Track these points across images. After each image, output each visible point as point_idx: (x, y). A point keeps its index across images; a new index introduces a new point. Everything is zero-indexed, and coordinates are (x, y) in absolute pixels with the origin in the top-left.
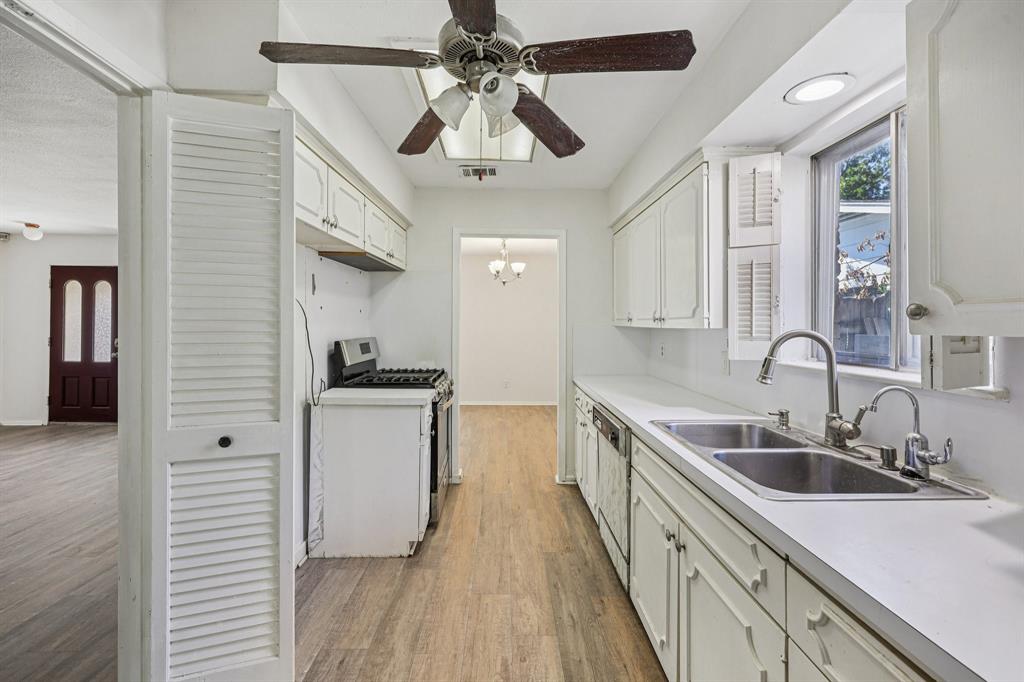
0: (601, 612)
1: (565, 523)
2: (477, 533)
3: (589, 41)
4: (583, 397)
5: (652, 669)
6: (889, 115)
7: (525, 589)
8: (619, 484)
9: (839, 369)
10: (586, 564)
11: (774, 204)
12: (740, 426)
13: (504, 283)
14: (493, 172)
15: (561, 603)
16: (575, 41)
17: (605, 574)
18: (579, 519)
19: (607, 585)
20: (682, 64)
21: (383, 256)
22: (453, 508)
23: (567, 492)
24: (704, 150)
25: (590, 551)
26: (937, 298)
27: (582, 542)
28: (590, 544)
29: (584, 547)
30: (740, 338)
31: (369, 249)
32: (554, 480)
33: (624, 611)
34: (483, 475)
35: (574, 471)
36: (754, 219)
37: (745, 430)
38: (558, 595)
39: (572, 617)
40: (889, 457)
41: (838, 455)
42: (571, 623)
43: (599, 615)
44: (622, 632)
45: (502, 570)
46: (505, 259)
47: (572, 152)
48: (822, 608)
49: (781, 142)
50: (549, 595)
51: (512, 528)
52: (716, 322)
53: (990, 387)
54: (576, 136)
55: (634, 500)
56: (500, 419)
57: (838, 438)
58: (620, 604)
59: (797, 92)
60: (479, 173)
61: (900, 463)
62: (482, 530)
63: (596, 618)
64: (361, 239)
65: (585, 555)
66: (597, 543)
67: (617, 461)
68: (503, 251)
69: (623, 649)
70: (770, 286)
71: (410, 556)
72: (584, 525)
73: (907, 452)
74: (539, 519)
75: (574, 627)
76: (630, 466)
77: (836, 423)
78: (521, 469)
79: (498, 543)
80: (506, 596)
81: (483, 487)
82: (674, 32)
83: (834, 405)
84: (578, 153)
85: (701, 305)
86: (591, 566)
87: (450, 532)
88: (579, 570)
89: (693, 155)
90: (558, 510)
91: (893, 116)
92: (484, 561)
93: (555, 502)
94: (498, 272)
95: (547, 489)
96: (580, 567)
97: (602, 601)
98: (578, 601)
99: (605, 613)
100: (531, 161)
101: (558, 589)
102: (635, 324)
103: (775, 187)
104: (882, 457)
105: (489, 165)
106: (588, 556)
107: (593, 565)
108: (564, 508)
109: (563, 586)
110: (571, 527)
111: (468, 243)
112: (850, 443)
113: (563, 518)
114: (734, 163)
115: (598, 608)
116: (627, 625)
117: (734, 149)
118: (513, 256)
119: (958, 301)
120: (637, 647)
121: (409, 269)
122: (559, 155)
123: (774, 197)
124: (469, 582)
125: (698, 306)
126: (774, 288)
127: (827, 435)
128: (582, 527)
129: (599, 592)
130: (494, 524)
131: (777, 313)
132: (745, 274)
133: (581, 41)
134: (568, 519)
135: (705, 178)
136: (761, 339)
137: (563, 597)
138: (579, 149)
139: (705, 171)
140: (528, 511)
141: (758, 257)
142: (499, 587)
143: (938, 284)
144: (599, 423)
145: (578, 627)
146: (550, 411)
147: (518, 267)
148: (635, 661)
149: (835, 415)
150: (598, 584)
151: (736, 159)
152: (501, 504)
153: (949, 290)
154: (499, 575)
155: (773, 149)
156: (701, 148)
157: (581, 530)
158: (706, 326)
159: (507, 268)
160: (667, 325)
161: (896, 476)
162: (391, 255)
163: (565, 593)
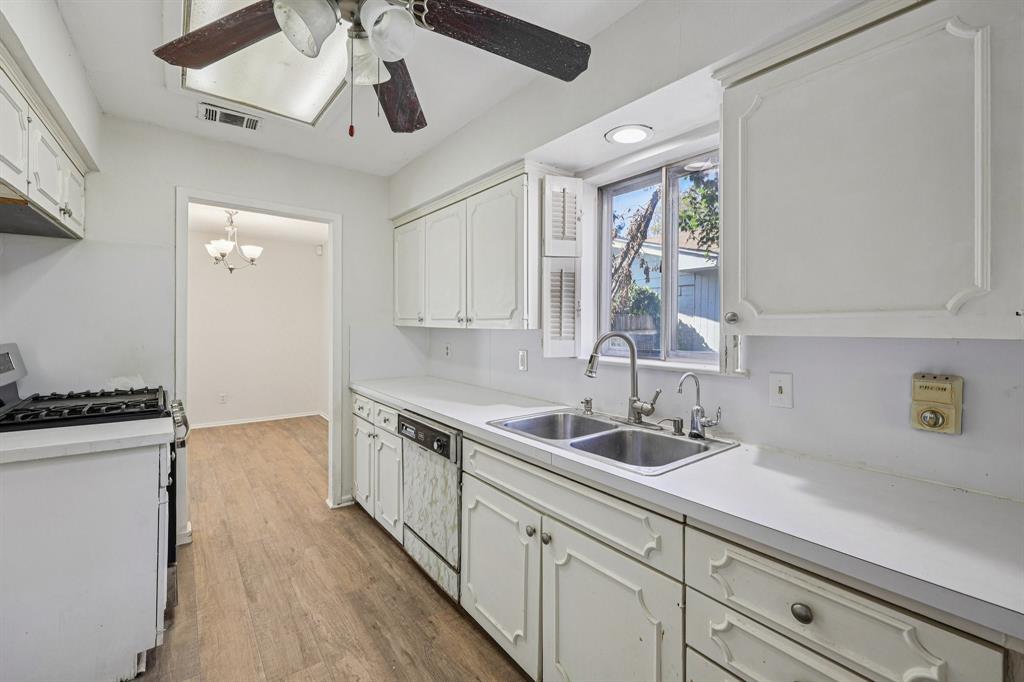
0: (434, 634)
1: (359, 552)
2: (245, 602)
3: (498, 15)
4: (369, 406)
5: (502, 669)
6: (661, 168)
7: (340, 646)
8: (444, 492)
9: (639, 362)
10: (399, 588)
11: (578, 222)
12: (557, 416)
13: (231, 270)
14: (253, 125)
15: (388, 644)
16: (483, 8)
17: (422, 592)
18: (372, 542)
19: (429, 601)
20: (568, 76)
21: (54, 212)
22: (192, 578)
23: (346, 515)
24: (526, 162)
25: (398, 573)
26: (746, 310)
27: (385, 566)
28: (394, 565)
29: (389, 571)
30: (552, 338)
31: (35, 197)
32: (326, 506)
33: (455, 623)
34: (223, 522)
35: (352, 489)
36: (563, 233)
37: (561, 419)
38: (382, 636)
39: (407, 654)
40: (678, 426)
41: (638, 429)
42: (409, 661)
43: (434, 638)
44: (461, 645)
45: (300, 636)
46: (233, 239)
47: (410, 130)
48: (726, 553)
49: (580, 169)
50: (371, 641)
51: (293, 579)
52: (533, 324)
53: (739, 370)
54: (421, 113)
55: (468, 504)
56: (221, 446)
57: (637, 415)
58: (449, 617)
59: (613, 134)
60: (231, 119)
61: (686, 430)
62: (251, 596)
63: (431, 643)
64: (23, 177)
65: (394, 579)
66: (401, 562)
67: (439, 469)
68: (230, 229)
69: (469, 662)
70: (573, 292)
71: (139, 675)
72: (380, 546)
73: (693, 421)
74: (325, 556)
75: (413, 662)
76: (461, 471)
77: (638, 404)
78: (278, 502)
79: (281, 602)
80: (317, 665)
81: (230, 537)
82: (579, 43)
83: (635, 392)
84: (416, 132)
85: (519, 306)
86: (404, 589)
87: (200, 615)
88: (394, 599)
89: (513, 164)
90: (344, 539)
91: (664, 170)
92: (269, 633)
93: (337, 531)
94: (223, 255)
95: (321, 518)
96: (394, 595)
97: (431, 622)
98: (407, 633)
99: (437, 633)
100: (313, 124)
101: (379, 629)
102: (428, 324)
103: (578, 208)
104: (675, 426)
105: (249, 113)
106: (397, 579)
107: (407, 588)
108: (350, 534)
109: (384, 623)
110: (365, 552)
111: (199, 212)
112: (645, 419)
113: (354, 546)
114: (548, 180)
115: (429, 631)
116: (463, 635)
117: (548, 167)
118: (244, 237)
119: (760, 312)
120: (480, 653)
121: (88, 237)
122: (395, 128)
123: (577, 216)
124: (258, 669)
125: (516, 309)
126: (577, 294)
127: (629, 415)
128: (379, 550)
129: (422, 614)
130: (266, 580)
131: (579, 316)
132: (556, 281)
133: (489, 11)
134: (360, 545)
135: (525, 188)
136: (566, 338)
137: (388, 636)
138: (419, 128)
139: (525, 182)
140: (307, 551)
141: (566, 265)
142: (305, 659)
143: (746, 298)
144: (411, 431)
145: (418, 662)
146: (288, 425)
147: (252, 251)
148: (484, 669)
149: (635, 398)
150: (419, 606)
151: (551, 176)
152: (267, 553)
153: (754, 304)
154: (297, 643)
155: (572, 174)
156: (523, 160)
157: (379, 553)
158: (525, 327)
159: (236, 251)
160: (473, 326)
161: (686, 439)
162: (65, 211)
163: (389, 629)
